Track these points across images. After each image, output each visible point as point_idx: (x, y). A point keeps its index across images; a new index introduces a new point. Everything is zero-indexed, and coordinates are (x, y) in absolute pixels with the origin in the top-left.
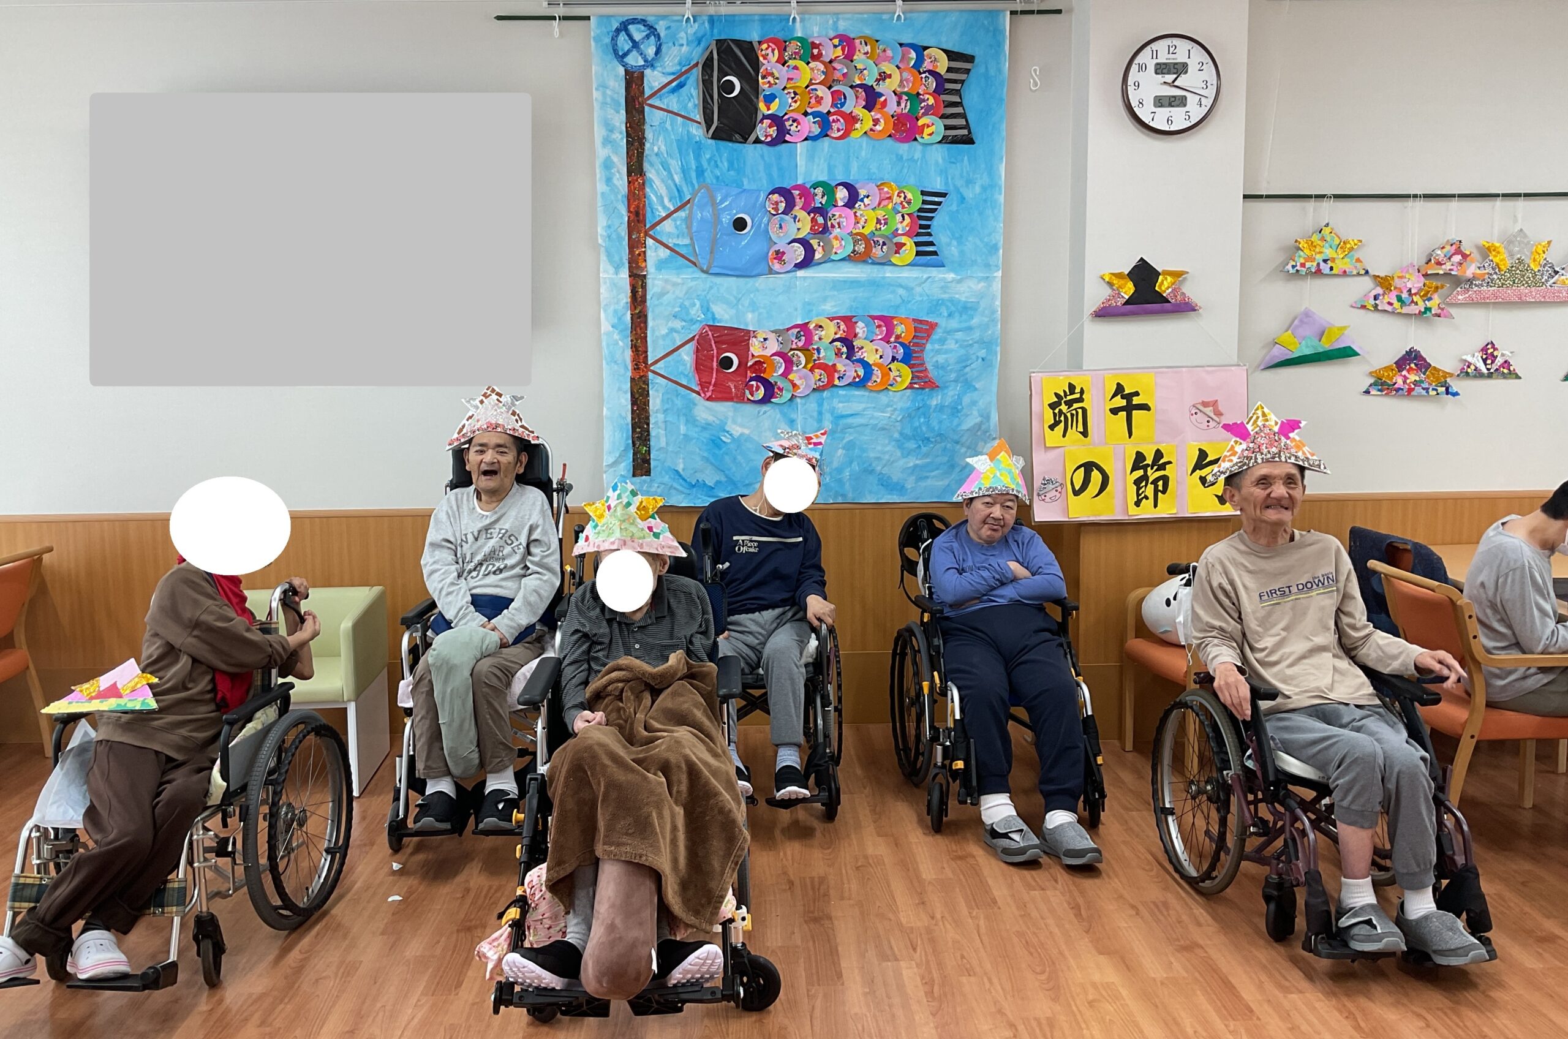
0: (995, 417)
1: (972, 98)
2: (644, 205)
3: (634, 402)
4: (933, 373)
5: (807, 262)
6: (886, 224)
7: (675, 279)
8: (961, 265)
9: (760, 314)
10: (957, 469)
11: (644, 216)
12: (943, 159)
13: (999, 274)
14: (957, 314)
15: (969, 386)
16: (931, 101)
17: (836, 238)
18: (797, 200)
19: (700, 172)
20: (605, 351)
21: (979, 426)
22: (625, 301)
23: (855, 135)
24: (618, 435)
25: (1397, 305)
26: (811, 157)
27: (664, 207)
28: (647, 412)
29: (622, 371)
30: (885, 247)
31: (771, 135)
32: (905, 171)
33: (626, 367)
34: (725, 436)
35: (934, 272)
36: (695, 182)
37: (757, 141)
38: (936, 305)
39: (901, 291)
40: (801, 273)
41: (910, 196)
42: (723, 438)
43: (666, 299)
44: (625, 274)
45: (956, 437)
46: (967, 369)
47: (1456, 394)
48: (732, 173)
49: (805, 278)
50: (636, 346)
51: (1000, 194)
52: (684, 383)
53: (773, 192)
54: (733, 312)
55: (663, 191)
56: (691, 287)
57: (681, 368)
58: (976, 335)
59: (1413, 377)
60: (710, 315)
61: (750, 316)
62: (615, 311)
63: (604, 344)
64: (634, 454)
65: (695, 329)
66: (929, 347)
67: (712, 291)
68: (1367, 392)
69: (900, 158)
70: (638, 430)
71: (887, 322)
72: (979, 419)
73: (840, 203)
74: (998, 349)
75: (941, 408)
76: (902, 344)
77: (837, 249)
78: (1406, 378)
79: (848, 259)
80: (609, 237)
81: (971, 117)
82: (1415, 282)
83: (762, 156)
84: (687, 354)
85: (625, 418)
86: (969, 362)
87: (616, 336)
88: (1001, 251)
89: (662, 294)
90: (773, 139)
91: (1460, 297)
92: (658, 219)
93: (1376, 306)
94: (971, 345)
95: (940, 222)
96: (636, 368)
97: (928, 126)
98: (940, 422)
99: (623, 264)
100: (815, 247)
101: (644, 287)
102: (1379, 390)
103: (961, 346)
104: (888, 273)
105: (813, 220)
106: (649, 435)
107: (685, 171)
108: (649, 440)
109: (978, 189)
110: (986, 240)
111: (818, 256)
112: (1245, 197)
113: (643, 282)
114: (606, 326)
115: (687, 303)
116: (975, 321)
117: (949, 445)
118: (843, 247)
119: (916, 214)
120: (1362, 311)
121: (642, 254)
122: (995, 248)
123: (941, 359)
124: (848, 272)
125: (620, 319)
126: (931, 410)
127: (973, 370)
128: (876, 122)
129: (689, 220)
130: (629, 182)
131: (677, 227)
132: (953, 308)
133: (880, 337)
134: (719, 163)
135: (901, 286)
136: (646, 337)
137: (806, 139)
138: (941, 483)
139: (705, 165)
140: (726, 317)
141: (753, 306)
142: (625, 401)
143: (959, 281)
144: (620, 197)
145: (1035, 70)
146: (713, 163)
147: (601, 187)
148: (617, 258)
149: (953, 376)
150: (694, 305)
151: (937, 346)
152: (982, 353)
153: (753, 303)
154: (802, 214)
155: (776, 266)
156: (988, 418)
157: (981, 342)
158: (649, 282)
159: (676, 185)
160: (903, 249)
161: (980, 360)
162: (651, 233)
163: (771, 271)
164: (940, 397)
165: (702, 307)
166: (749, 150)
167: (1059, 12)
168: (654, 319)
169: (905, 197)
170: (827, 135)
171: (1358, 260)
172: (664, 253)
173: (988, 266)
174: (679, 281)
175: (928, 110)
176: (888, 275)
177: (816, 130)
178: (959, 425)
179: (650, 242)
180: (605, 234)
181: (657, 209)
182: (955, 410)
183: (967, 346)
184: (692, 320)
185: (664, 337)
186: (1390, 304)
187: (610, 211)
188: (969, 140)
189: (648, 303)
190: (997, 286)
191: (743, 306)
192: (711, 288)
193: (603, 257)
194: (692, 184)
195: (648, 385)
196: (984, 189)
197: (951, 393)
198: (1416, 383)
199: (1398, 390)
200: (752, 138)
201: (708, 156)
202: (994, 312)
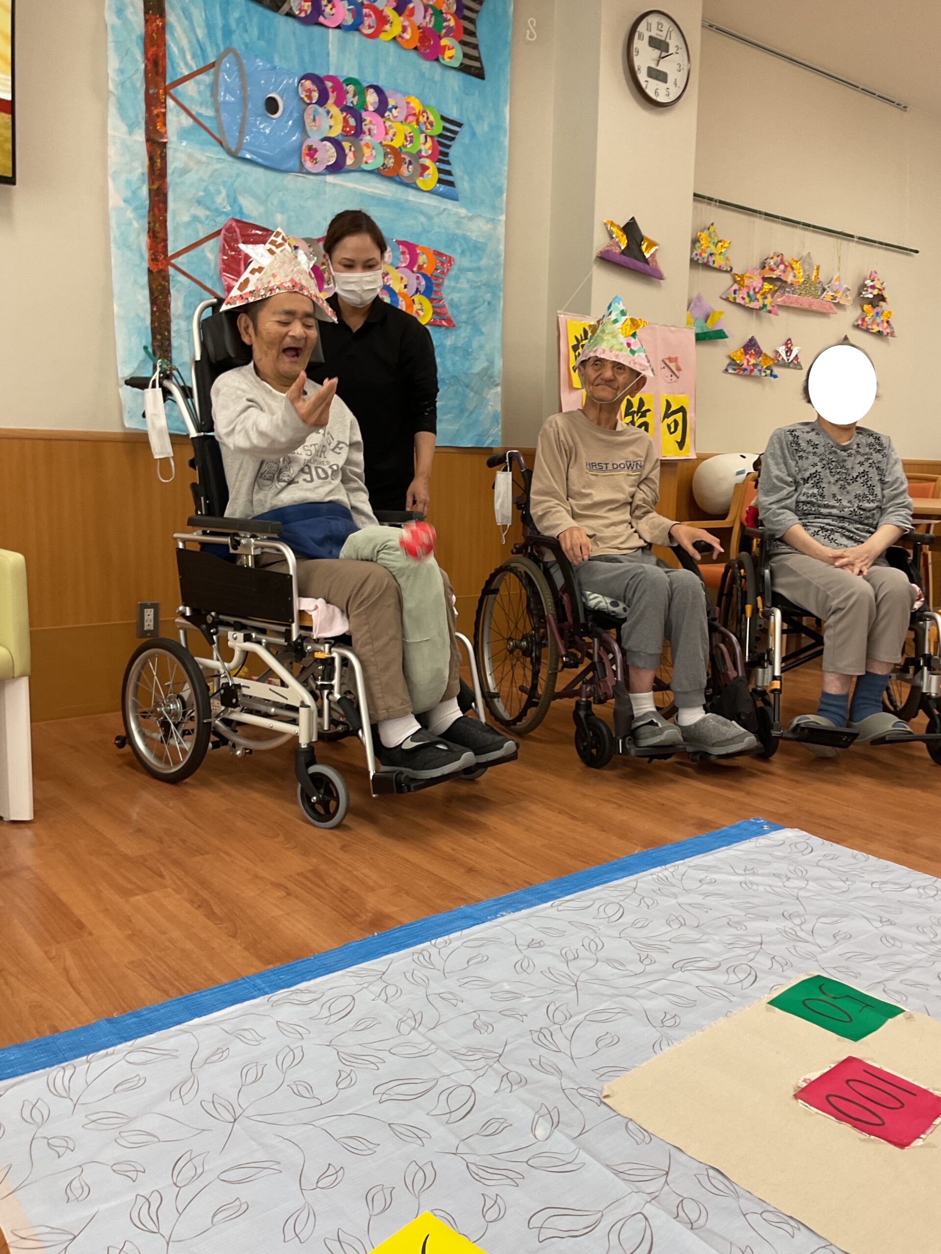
0: (499, 363)
1: (483, 31)
2: (164, 55)
3: (153, 301)
4: (450, 312)
5: (336, 168)
6: (411, 142)
7: (199, 155)
8: (472, 202)
9: (289, 218)
10: (466, 414)
11: (164, 68)
12: (459, 87)
13: (503, 218)
14: (468, 253)
15: (477, 329)
16: (452, 23)
17: (367, 145)
18: (331, 94)
19: (227, 32)
20: (114, 232)
21: (486, 370)
22: (140, 170)
23: (384, 37)
24: (134, 340)
25: (747, 300)
26: (342, 49)
27: (186, 64)
28: (168, 316)
29: (137, 260)
30: (411, 167)
31: (306, 12)
32: (427, 90)
33: (142, 256)
35: (449, 204)
36: (220, 42)
37: (290, 14)
38: (452, 239)
39: (422, 219)
40: (330, 179)
41: (432, 118)
43: (190, 177)
44: (140, 136)
45: (466, 381)
46: (476, 312)
47: (775, 377)
48: (262, 43)
49: (334, 185)
50: (154, 232)
51: (505, 136)
52: (209, 286)
53: (306, 77)
54: (262, 209)
55: (185, 43)
56: (216, 170)
57: (205, 268)
58: (484, 277)
59: (753, 361)
60: (237, 209)
61: (279, 217)
62: (129, 183)
63: (113, 222)
65: (221, 222)
66: (446, 283)
67: (239, 180)
68: (726, 370)
69: (422, 75)
70: (159, 337)
71: (411, 249)
72: (485, 364)
73: (371, 108)
74: (501, 294)
75: (454, 349)
76: (425, 276)
77: (368, 158)
78: (748, 361)
79: (378, 173)
80: (122, 84)
82: (757, 282)
83: (294, 34)
84: (211, 251)
85: (143, 320)
86: (477, 305)
87: (130, 214)
88: (505, 195)
89: (185, 171)
90: (306, 16)
91: (779, 300)
92: (179, 77)
93: (735, 299)
94: (479, 287)
96: (154, 259)
97: (449, 49)
98: (454, 364)
99: (139, 123)
100: (347, 151)
101: (164, 158)
102: (735, 370)
103: (472, 287)
104: (411, 196)
105: (345, 120)
106: (170, 345)
107: (210, 27)
108: (170, 352)
109: (486, 127)
110: (493, 180)
111: (349, 161)
113: (162, 152)
114: (115, 199)
115: (212, 188)
116: (484, 263)
117: (460, 389)
118: (374, 159)
119: (436, 139)
121: (161, 116)
122: (499, 191)
123: (456, 297)
124: (374, 188)
125: (134, 193)
126: (447, 350)
127: (480, 313)
128: (404, 29)
129: (214, 88)
130: (146, 21)
131: (200, 92)
132: (465, 246)
133: (404, 265)
134: (248, 27)
135: (422, 213)
136: (165, 221)
137: (339, 27)
138: (452, 427)
139: (233, 26)
140: (255, 214)
141: (283, 207)
142: (143, 297)
143: (471, 219)
144: (134, 37)
145: (532, 23)
146: (241, 25)
147: (111, 18)
148: (131, 114)
149: (464, 317)
150: (219, 192)
151: (453, 284)
152: (488, 297)
153: (282, 203)
154: (335, 110)
155: (308, 165)
156: (491, 363)
157: (487, 285)
158: (170, 153)
159: (198, 41)
160: (427, 172)
161: (486, 304)
162: (172, 91)
163: (302, 170)
164: (453, 337)
165: (228, 196)
166: (281, 22)
168: (174, 201)
169: (428, 118)
170: (358, 30)
171: (727, 259)
172: (187, 121)
173: (494, 208)
174: (204, 159)
175: (450, 32)
176: (411, 198)
177: (350, 21)
178: (469, 369)
179: (170, 103)
180: (117, 79)
181: (178, 64)
182: (466, 353)
183: (476, 288)
184: (217, 210)
185: (188, 224)
186: (743, 298)
187: (124, 52)
188: (480, 74)
189: (169, 178)
190: (501, 230)
191: (272, 203)
192: (238, 175)
193: (113, 110)
194: (217, 45)
195: (168, 281)
196: (491, 128)
197: (463, 335)
198: (755, 365)
199: (745, 370)
200: (285, 8)
201: (236, 15)
202: (498, 256)
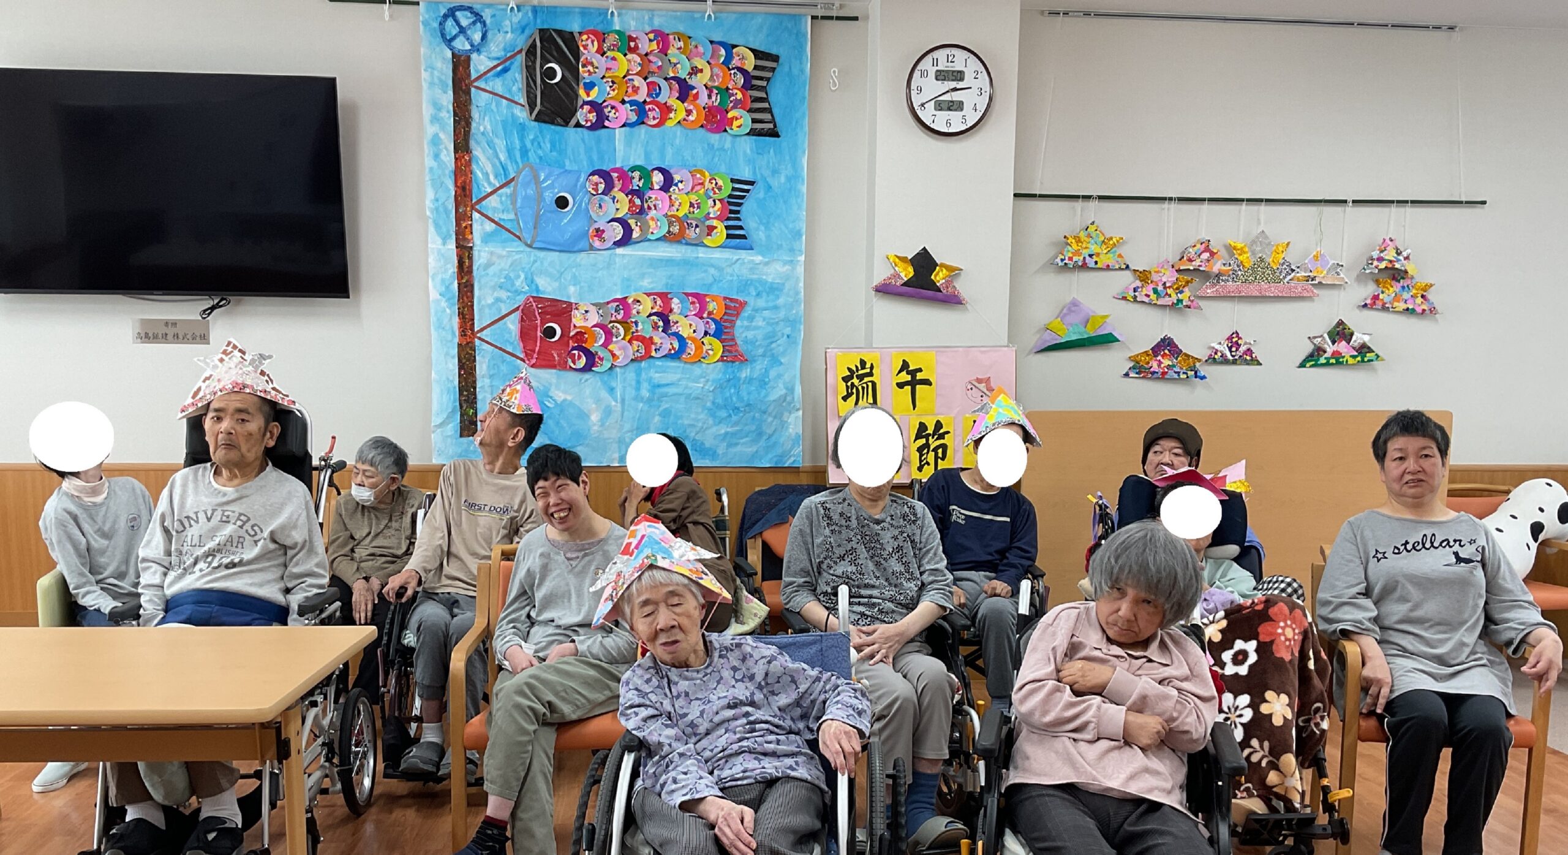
0: (798, 390)
1: (777, 94)
2: (471, 181)
3: (461, 367)
4: (742, 347)
5: (625, 240)
6: (699, 207)
7: (499, 251)
8: (768, 249)
9: (581, 288)
10: (765, 437)
11: (471, 191)
12: (751, 150)
13: (802, 258)
14: (764, 294)
15: (775, 361)
16: (739, 96)
17: (652, 219)
18: (616, 182)
19: (524, 152)
20: (433, 319)
21: (784, 398)
22: (452, 270)
23: (670, 124)
24: (445, 398)
25: (1153, 296)
26: (628, 143)
27: (490, 183)
28: (474, 376)
29: (450, 337)
30: (698, 229)
31: (591, 121)
32: (716, 159)
33: (453, 333)
34: (549, 402)
35: (743, 254)
36: (519, 160)
37: (578, 125)
38: (745, 285)
39: (712, 271)
40: (620, 251)
41: (720, 183)
42: (546, 403)
43: (492, 270)
44: (452, 245)
45: (763, 408)
46: (774, 345)
47: (1203, 378)
48: (554, 154)
49: (623, 255)
50: (463, 314)
51: (803, 184)
52: (510, 349)
53: (593, 174)
54: (556, 284)
55: (489, 168)
56: (516, 260)
57: (507, 336)
58: (782, 314)
59: (1166, 362)
60: (534, 287)
61: (572, 289)
62: (443, 280)
63: (432, 311)
64: (462, 415)
65: (520, 300)
66: (738, 323)
67: (536, 265)
68: (1127, 375)
69: (711, 147)
70: (465, 393)
71: (700, 299)
72: (784, 391)
73: (656, 187)
74: (802, 327)
75: (750, 380)
76: (714, 320)
77: (654, 229)
78: (1160, 363)
79: (663, 239)
80: (437, 209)
81: (775, 111)
82: (1169, 277)
83: (583, 140)
84: (513, 323)
85: (452, 381)
86: (776, 338)
87: (444, 304)
88: (804, 237)
89: (488, 265)
90: (592, 124)
91: (1209, 291)
92: (484, 194)
93: (1135, 297)
94: (777, 323)
95: (748, 208)
96: (463, 333)
97: (737, 119)
98: (749, 394)
99: (451, 236)
100: (633, 226)
101: (470, 258)
102: (1137, 373)
103: (768, 323)
104: (701, 253)
105: (630, 201)
106: (474, 398)
107: (510, 151)
108: (476, 403)
109: (783, 179)
110: (791, 226)
111: (635, 235)
112: (1015, 195)
113: (469, 254)
114: (434, 295)
115: (512, 275)
116: (781, 301)
117: (757, 415)
118: (658, 228)
119: (726, 200)
120: (1123, 302)
121: (469, 227)
122: (799, 234)
123: (750, 335)
124: (663, 252)
125: (447, 288)
126: (741, 382)
127: (779, 345)
128: (689, 112)
129: (513, 197)
130: (456, 159)
131: (501, 203)
132: (760, 289)
133: (693, 313)
134: (542, 144)
135: (712, 266)
136: (472, 306)
137: (624, 126)
138: (750, 449)
139: (529, 145)
140: (549, 289)
141: (575, 281)
142: (453, 365)
143: (767, 264)
144: (447, 172)
145: (834, 72)
146: (536, 144)
147: (429, 162)
148: (444, 230)
149: (761, 351)
150: (519, 277)
151: (746, 323)
152: (788, 331)
153: (574, 277)
154: (621, 196)
155: (597, 243)
156: (791, 390)
157: (786, 320)
158: (475, 253)
159: (501, 163)
160: (715, 231)
161: (785, 336)
162: (477, 207)
163: (592, 248)
164: (749, 370)
165: (526, 279)
166: (570, 132)
167: (856, 19)
168: (480, 289)
169: (716, 184)
170: (643, 123)
171: (1120, 256)
172: (490, 227)
173: (792, 250)
174: (504, 253)
175: (737, 104)
176: (701, 255)
177: (633, 118)
178: (766, 396)
179: (476, 215)
180: (432, 206)
181: (483, 185)
182: (763, 383)
183: (773, 324)
184: (516, 291)
185: (490, 306)
186: (1147, 296)
187: (438, 185)
188: (773, 133)
189: (475, 273)
190: (800, 270)
191: (565, 279)
192: (535, 261)
193: (432, 229)
194: (517, 163)
195: (475, 351)
196: (789, 179)
197: (758, 367)
198: (1169, 367)
199: (1153, 373)
200: (573, 122)
201: (531, 137)
202: (797, 293)
